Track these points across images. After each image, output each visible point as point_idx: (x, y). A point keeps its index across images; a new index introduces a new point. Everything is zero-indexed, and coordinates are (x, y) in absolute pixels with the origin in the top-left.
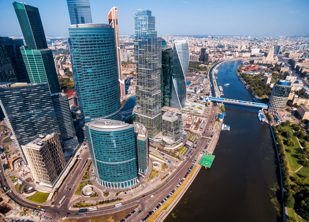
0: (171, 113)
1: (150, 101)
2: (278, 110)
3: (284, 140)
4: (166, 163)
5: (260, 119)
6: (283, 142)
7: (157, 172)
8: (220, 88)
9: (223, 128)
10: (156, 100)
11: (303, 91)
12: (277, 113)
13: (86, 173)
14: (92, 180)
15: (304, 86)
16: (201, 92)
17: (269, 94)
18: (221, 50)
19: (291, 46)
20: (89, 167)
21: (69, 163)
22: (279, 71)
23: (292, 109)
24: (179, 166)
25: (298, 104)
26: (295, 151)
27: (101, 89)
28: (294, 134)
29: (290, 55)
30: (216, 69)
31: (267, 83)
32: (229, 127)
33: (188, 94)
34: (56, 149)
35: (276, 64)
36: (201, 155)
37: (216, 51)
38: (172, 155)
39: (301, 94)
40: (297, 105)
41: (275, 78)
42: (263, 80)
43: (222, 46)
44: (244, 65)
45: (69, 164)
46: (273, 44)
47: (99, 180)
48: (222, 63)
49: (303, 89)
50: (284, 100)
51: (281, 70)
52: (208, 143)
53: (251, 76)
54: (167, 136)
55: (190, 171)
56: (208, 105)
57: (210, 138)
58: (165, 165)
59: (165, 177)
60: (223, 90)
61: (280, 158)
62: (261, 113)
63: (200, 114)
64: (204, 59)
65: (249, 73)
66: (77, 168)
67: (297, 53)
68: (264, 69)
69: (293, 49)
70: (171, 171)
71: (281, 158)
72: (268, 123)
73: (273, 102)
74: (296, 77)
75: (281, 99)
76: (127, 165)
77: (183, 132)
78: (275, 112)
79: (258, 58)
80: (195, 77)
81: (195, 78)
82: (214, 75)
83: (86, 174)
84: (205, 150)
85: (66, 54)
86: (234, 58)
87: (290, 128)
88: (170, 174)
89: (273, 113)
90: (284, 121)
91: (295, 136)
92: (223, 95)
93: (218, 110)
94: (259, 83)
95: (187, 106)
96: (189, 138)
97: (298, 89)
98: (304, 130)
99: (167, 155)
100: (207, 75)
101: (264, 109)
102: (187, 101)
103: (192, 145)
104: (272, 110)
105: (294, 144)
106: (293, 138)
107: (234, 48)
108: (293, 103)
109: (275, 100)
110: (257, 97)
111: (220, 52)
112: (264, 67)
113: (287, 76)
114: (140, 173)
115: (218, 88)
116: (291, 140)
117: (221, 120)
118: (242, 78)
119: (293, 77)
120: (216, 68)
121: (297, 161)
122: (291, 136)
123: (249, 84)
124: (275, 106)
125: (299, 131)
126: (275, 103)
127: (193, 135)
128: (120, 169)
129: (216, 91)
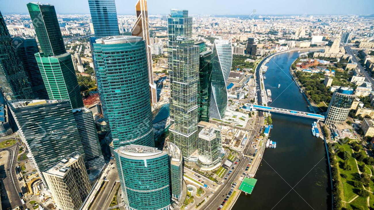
0: (208, 130)
1: (185, 118)
2: (337, 123)
3: (340, 162)
4: (202, 187)
5: (314, 134)
6: (339, 165)
7: (192, 197)
8: (268, 92)
9: (268, 145)
10: (192, 117)
11: (371, 97)
12: (335, 127)
13: (114, 198)
14: (121, 207)
15: (372, 90)
16: (245, 97)
17: (328, 101)
18: (273, 37)
19: (363, 32)
20: (118, 190)
21: (95, 186)
22: (344, 67)
23: (354, 121)
24: (216, 190)
25: (363, 116)
26: (352, 177)
27: (131, 111)
28: (353, 155)
29: (360, 45)
30: (265, 65)
31: (327, 86)
32: (275, 144)
33: (230, 101)
34: (81, 174)
35: (341, 58)
36: (241, 179)
37: (267, 40)
38: (208, 178)
39: (368, 101)
40: (361, 117)
41: (339, 79)
42: (322, 82)
43: (276, 32)
44: (301, 60)
45: (94, 188)
46: (341, 28)
47: (129, 207)
48: (273, 57)
49: (371, 94)
50: (344, 111)
51: (347, 67)
52: (250, 164)
53: (307, 76)
54: (203, 156)
55: (228, 197)
56: (252, 115)
57: (252, 157)
58: (200, 190)
59: (200, 204)
60: (271, 95)
61: (333, 185)
62: (316, 125)
63: (242, 126)
64: (251, 51)
65: (306, 71)
66: (104, 192)
67: (370, 42)
68: (325, 65)
69: (366, 36)
70: (208, 197)
71: (335, 186)
72: (323, 139)
73: (331, 113)
74: (364, 78)
75: (342, 110)
76: (160, 193)
77: (222, 151)
78: (333, 125)
79: (320, 48)
80: (239, 77)
81: (238, 79)
82: (261, 73)
83: (114, 200)
84: (245, 172)
85: (84, 41)
86: (289, 48)
87: (348, 146)
88: (207, 200)
89: (331, 126)
90: (343, 138)
91: (354, 157)
92: (271, 101)
93: (264, 122)
94: (317, 86)
95: (227, 116)
96: (229, 156)
97: (366, 94)
98: (365, 150)
99: (203, 178)
100: (253, 73)
101: (319, 121)
102: (228, 110)
103: (231, 166)
104: (330, 122)
105: (352, 168)
106: (350, 160)
107: (291, 34)
108: (356, 115)
109: (333, 111)
110: (313, 104)
111: (272, 40)
112: (325, 62)
113: (354, 77)
114: (174, 199)
115: (266, 92)
116: (349, 163)
117: (267, 135)
118: (296, 78)
119: (361, 78)
120: (265, 63)
121: (353, 189)
122: (349, 157)
123: (304, 86)
124: (333, 118)
125: (360, 151)
126: (333, 115)
127: (233, 153)
128: (152, 197)
129: (263, 96)
